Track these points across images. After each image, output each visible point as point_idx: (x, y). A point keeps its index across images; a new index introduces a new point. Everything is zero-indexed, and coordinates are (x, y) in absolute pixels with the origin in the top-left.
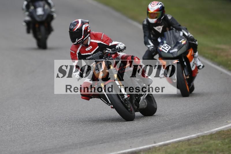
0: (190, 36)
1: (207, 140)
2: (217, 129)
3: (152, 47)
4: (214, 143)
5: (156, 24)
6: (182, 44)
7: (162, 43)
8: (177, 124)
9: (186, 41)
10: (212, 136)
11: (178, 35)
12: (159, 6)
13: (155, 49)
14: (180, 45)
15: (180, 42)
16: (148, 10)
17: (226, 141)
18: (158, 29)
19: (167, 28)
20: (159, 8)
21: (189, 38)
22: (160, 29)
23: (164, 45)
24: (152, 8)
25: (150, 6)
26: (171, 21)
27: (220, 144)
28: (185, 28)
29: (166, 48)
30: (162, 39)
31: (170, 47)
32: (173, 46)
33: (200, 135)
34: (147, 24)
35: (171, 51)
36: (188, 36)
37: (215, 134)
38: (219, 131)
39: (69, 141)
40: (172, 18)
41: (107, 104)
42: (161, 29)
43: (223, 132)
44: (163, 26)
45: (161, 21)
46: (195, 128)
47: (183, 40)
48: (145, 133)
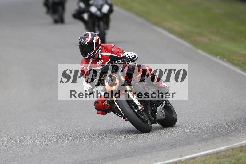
1: (237, 152)
4: (245, 155)
8: (204, 136)
10: (241, 148)
39: (90, 156)
46: (224, 140)
48: (171, 146)
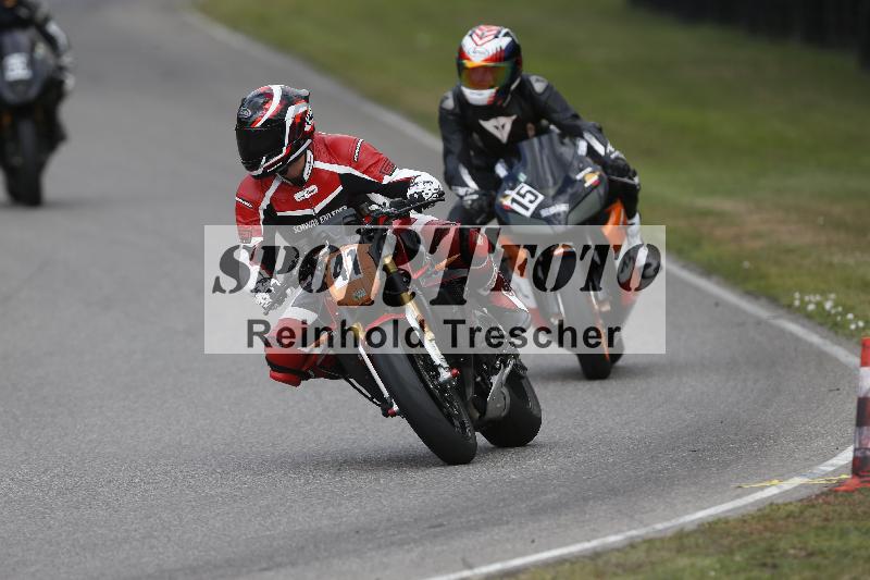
0: (613, 156)
1: (665, 554)
2: (701, 514)
3: (475, 197)
4: (693, 565)
5: (491, 111)
6: (586, 185)
7: (513, 181)
8: (550, 496)
9: (600, 176)
10: (681, 541)
11: (572, 151)
12: (504, 42)
13: (485, 204)
14: (575, 190)
15: (579, 177)
16: (462, 55)
17: (738, 558)
18: (497, 128)
19: (530, 125)
20: (504, 47)
21: (610, 163)
22: (503, 126)
23: (518, 188)
24: (478, 49)
25: (468, 44)
26: (543, 98)
27: (715, 570)
28: (594, 126)
29: (525, 201)
30: (510, 167)
31: (541, 197)
32: (552, 192)
33: (638, 537)
34: (455, 108)
35: (544, 213)
36: (607, 155)
37: (695, 531)
38: (710, 520)
39: (144, 560)
40: (548, 88)
41: (371, 400)
42: (508, 127)
43: (723, 525)
44: (514, 117)
45: (509, 99)
46: (619, 511)
47: (589, 169)
48: (432, 530)
